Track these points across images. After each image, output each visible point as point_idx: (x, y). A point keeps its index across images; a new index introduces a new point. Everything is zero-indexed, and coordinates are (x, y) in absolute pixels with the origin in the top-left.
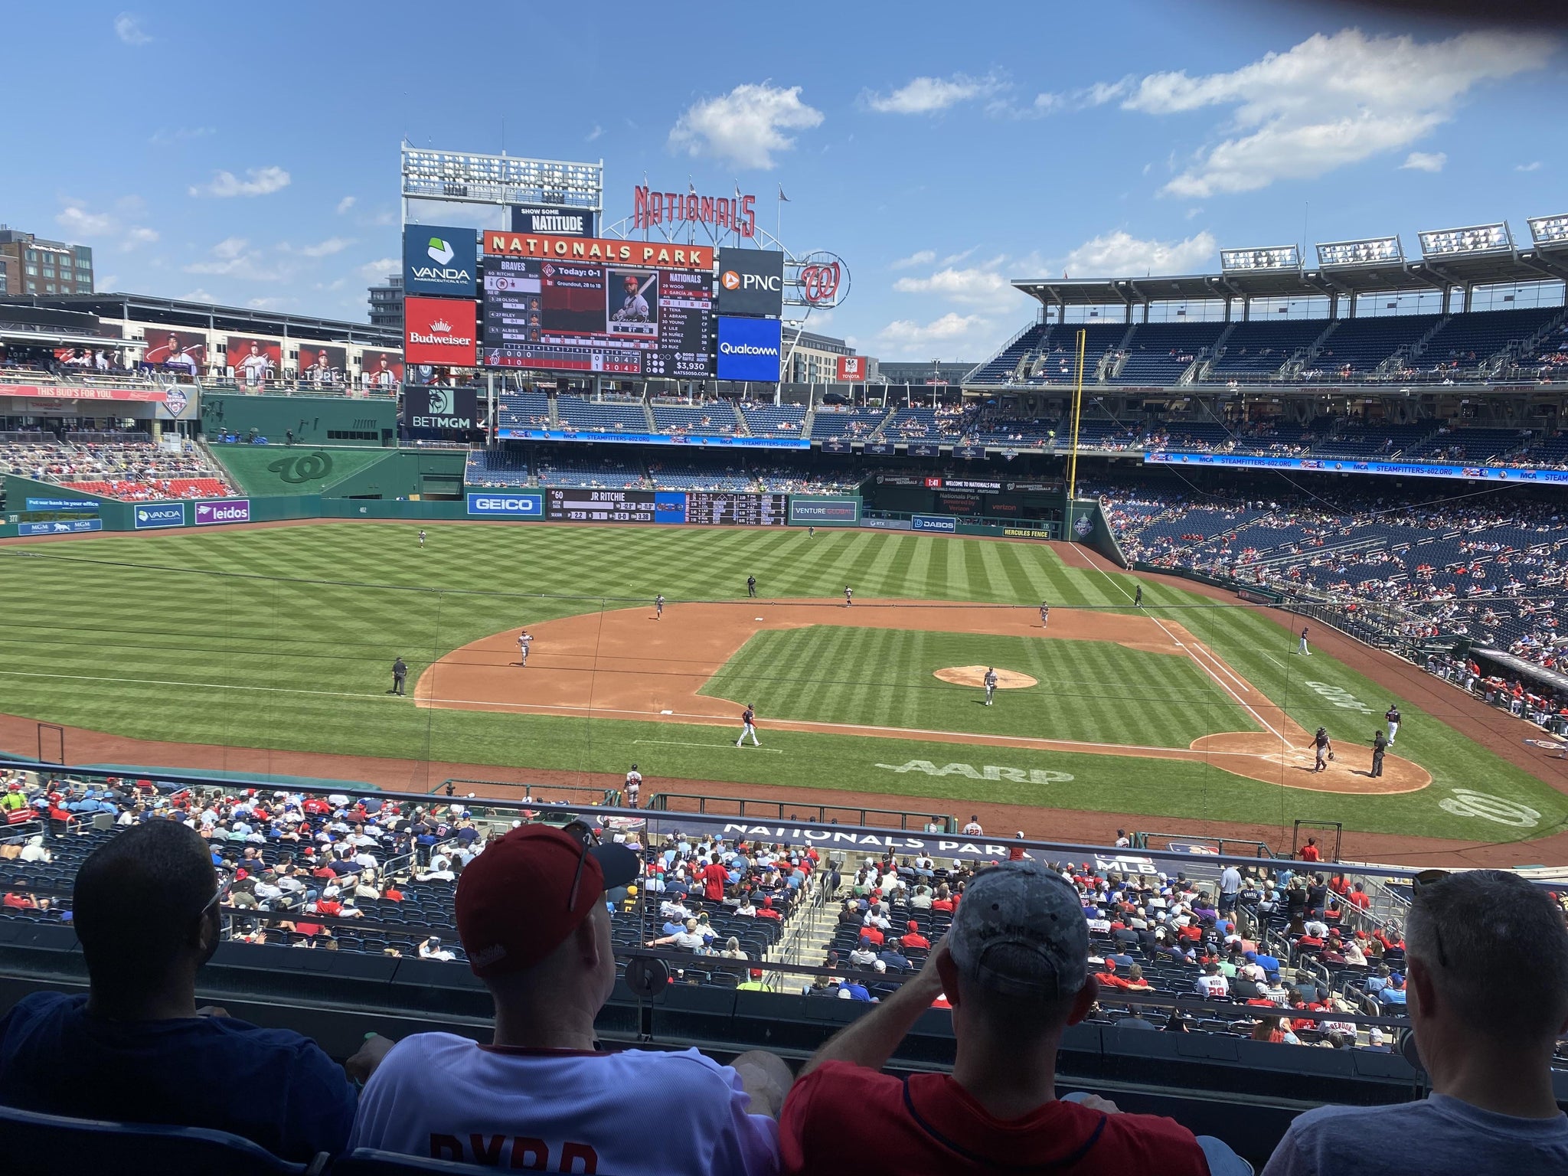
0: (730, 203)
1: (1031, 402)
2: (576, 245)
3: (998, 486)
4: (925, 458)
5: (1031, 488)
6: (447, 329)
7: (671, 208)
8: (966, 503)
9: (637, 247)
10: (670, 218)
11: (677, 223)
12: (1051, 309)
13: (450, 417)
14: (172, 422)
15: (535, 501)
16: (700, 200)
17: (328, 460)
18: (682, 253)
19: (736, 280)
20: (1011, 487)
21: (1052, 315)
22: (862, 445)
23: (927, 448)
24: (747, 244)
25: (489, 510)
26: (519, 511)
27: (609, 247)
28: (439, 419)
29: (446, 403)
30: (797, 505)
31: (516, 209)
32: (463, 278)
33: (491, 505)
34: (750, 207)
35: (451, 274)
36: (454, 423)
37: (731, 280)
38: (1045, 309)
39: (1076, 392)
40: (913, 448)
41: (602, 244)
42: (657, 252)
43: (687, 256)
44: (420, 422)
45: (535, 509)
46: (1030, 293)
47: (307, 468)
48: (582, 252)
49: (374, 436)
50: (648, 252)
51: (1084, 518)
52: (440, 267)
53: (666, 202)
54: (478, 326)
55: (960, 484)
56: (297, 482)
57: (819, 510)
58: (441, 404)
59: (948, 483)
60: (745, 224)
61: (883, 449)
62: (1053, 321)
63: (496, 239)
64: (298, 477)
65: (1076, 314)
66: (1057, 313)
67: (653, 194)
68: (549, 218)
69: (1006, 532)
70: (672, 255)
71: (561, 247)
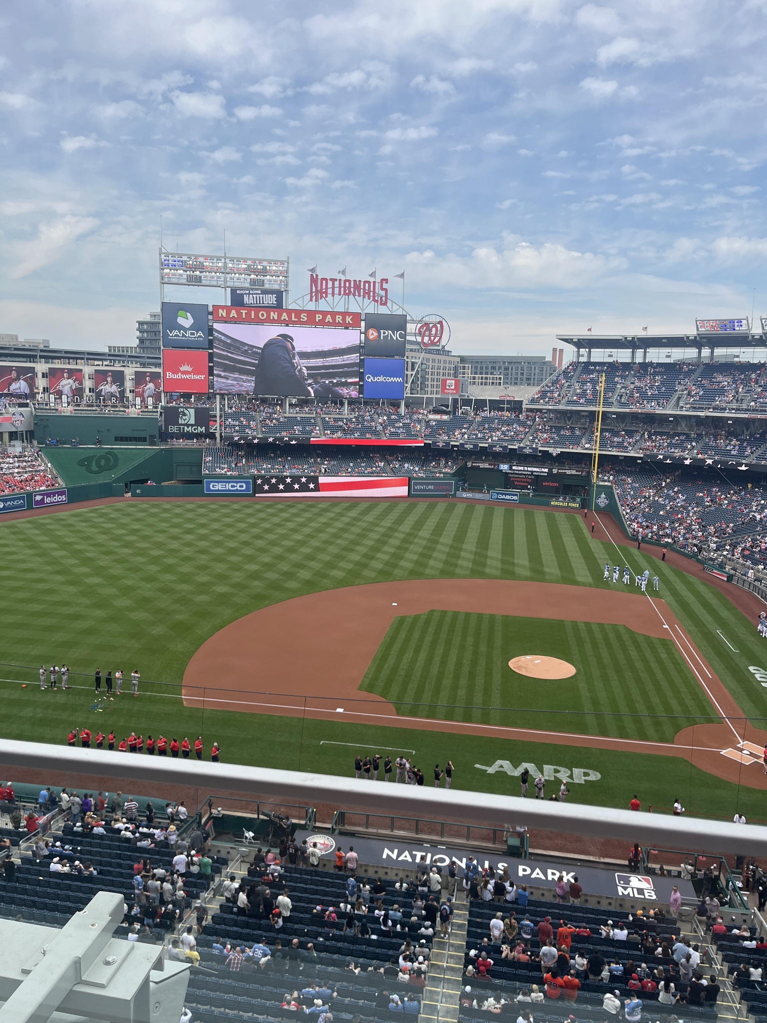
0: (372, 284)
1: (569, 415)
2: (272, 314)
3: (546, 470)
4: (499, 453)
5: (568, 472)
6: (190, 369)
7: (333, 288)
8: (525, 480)
9: (311, 314)
10: (333, 294)
11: (337, 297)
12: (582, 351)
13: (192, 425)
14: (16, 433)
15: (247, 483)
16: (352, 283)
17: (116, 458)
18: (341, 317)
19: (376, 334)
20: (555, 471)
21: (583, 356)
22: (458, 444)
23: (500, 447)
24: (383, 310)
25: (218, 490)
26: (237, 490)
27: (293, 315)
28: (186, 427)
29: (190, 416)
30: (416, 484)
31: (233, 291)
32: (200, 337)
33: (219, 486)
34: (385, 285)
35: (192, 334)
36: (195, 429)
37: (372, 334)
38: (578, 352)
39: (599, 412)
40: (491, 446)
41: (289, 312)
42: (324, 318)
43: (344, 319)
44: (173, 429)
45: (247, 489)
46: (569, 343)
47: (103, 462)
48: (276, 318)
49: (144, 440)
50: (318, 317)
51: (603, 496)
52: (185, 330)
53: (330, 284)
54: (209, 367)
55: (522, 468)
56: (95, 473)
57: (430, 487)
58: (186, 417)
59: (514, 468)
60: (381, 298)
61: (472, 446)
62: (582, 360)
63: (221, 311)
64: (97, 469)
65: (599, 355)
66: (586, 355)
67: (322, 279)
68: (255, 296)
69: (552, 503)
70: (334, 318)
71: (263, 315)
